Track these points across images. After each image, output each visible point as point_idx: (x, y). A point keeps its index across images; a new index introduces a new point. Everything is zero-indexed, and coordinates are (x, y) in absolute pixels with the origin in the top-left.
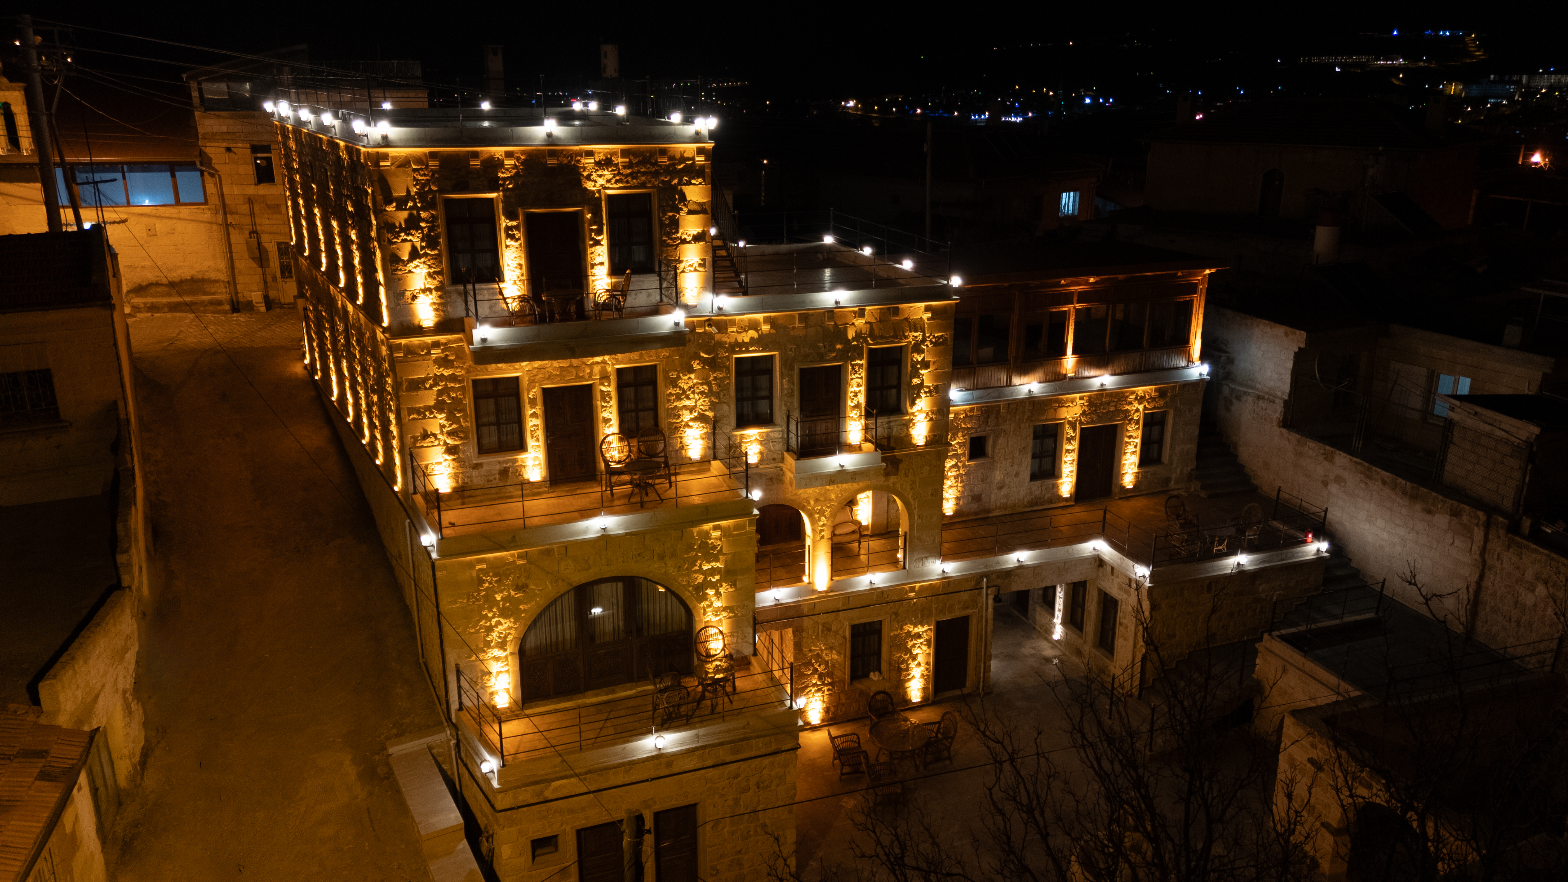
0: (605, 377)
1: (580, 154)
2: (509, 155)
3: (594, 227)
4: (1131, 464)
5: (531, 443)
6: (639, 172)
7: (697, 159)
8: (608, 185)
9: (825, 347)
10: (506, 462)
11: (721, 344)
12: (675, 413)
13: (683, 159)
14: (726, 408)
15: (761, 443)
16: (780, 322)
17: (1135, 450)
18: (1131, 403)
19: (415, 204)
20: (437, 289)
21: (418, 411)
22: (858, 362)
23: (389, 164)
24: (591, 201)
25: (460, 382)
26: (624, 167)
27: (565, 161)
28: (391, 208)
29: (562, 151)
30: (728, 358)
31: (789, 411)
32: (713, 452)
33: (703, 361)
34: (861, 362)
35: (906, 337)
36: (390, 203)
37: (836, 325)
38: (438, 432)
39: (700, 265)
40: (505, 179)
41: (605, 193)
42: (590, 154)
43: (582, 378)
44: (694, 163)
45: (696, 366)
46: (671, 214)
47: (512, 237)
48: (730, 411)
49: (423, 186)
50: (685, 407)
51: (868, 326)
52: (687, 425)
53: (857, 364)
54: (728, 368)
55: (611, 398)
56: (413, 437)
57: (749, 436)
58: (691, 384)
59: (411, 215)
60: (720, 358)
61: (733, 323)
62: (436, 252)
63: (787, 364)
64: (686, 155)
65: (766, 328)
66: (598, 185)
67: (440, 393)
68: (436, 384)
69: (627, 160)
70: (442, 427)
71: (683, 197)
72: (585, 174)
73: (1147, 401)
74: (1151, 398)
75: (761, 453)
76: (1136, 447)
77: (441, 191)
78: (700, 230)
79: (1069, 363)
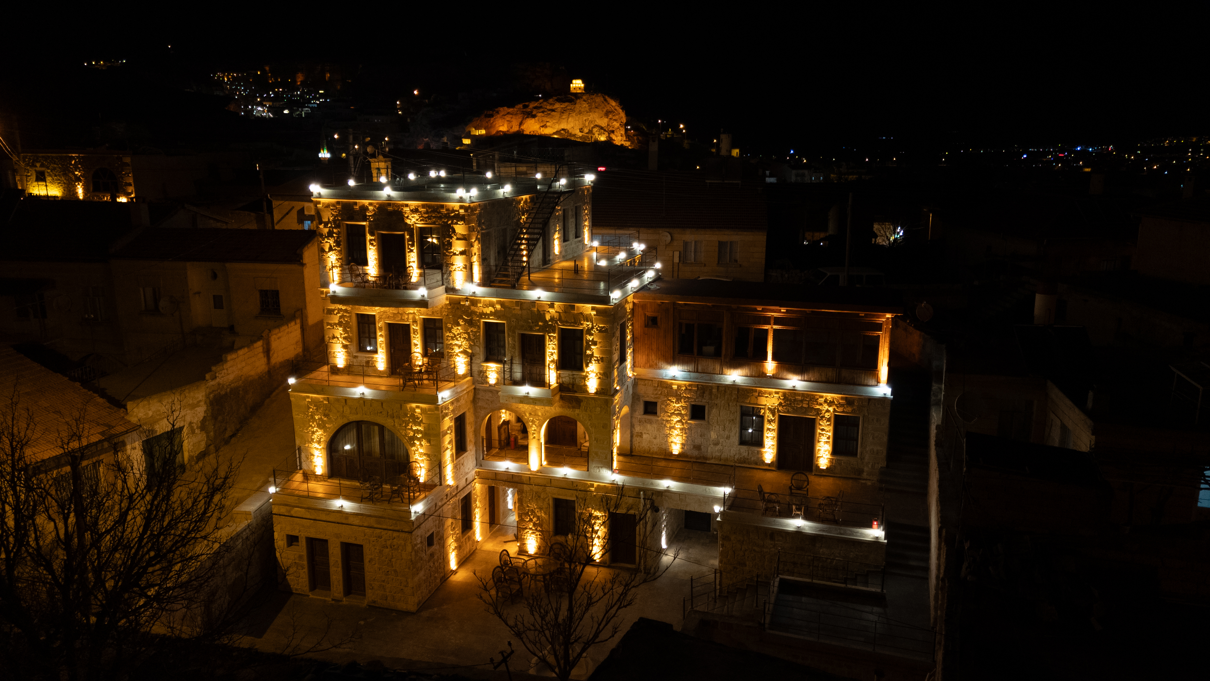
0: (415, 321)
1: (403, 205)
2: (371, 204)
3: (410, 243)
4: (826, 451)
5: (380, 350)
6: (432, 216)
7: (460, 211)
8: (417, 222)
9: (533, 323)
10: (369, 357)
11: (474, 313)
12: (451, 346)
13: (453, 211)
14: (478, 349)
15: (497, 373)
16: (507, 304)
17: (828, 440)
18: (821, 404)
19: (332, 225)
20: (340, 267)
21: (331, 324)
22: (552, 334)
23: (321, 206)
24: (409, 229)
25: (349, 313)
26: (424, 213)
27: (396, 209)
28: (322, 226)
29: (395, 203)
30: (479, 321)
31: (512, 357)
32: (471, 373)
33: (464, 320)
34: (554, 335)
35: (582, 324)
36: (321, 224)
37: (538, 310)
38: (339, 337)
39: (464, 268)
40: (369, 216)
41: (416, 227)
42: (407, 205)
43: (402, 320)
44: (459, 212)
45: (461, 322)
46: (448, 239)
47: (372, 244)
48: (480, 351)
49: (335, 217)
50: (456, 345)
51: (558, 314)
52: (457, 355)
53: (552, 336)
54: (479, 327)
55: (418, 333)
56: (328, 337)
57: (491, 368)
58: (458, 332)
59: (330, 230)
60: (475, 320)
61: (480, 301)
62: (339, 249)
63: (512, 330)
64: (455, 209)
65: (498, 307)
66: (412, 221)
67: (341, 317)
68: (338, 313)
69: (425, 210)
70: (341, 334)
71: (454, 231)
72: (406, 215)
73: (836, 405)
74: (839, 403)
75: (498, 379)
76: (828, 438)
77: (343, 220)
78: (463, 249)
79: (770, 366)
